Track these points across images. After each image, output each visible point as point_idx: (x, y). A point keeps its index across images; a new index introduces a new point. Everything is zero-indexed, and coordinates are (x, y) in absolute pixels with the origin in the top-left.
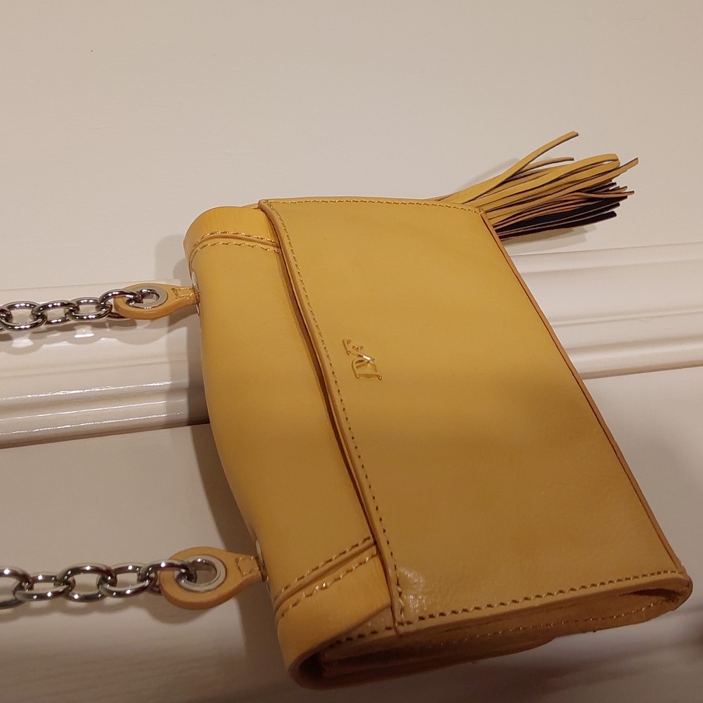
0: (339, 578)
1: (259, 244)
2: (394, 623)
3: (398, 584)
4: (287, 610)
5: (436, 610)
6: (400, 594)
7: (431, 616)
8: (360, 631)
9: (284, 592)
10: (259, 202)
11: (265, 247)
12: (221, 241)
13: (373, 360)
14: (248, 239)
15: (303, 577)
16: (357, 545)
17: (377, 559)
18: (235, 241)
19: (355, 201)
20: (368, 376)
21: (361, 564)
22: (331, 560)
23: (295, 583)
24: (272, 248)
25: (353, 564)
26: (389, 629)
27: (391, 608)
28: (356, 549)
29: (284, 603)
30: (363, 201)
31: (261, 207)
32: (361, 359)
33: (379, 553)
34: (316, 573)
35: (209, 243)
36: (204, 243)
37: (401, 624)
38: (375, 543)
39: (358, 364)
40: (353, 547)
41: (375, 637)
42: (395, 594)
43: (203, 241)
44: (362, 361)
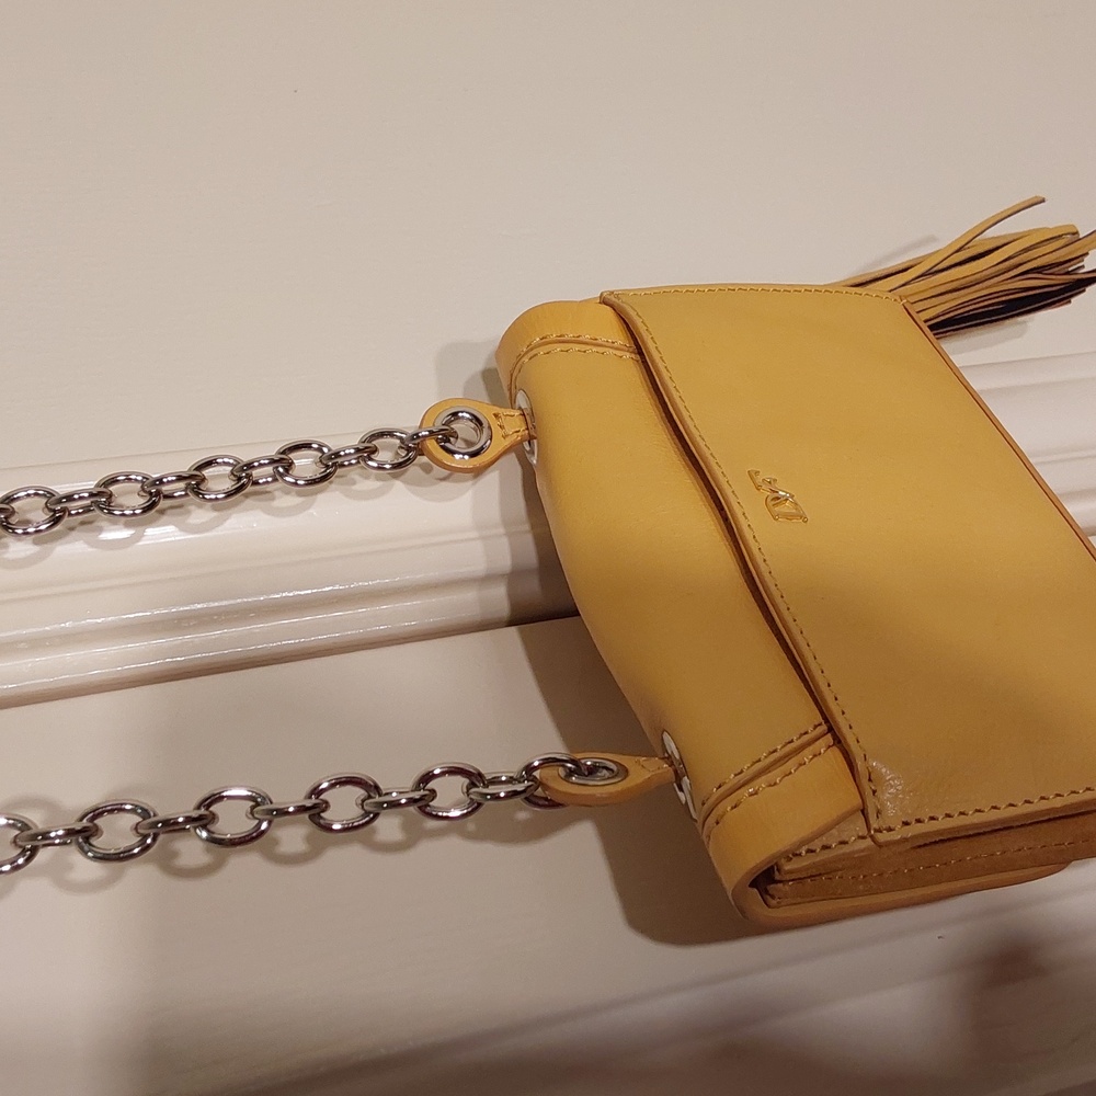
0: (790, 773)
1: (611, 351)
2: (869, 830)
3: (870, 780)
4: (725, 813)
5: (925, 814)
6: (874, 792)
7: (918, 821)
8: (824, 840)
9: (717, 793)
10: (602, 294)
11: (619, 353)
12: (559, 348)
13: (792, 497)
14: (594, 343)
15: (742, 772)
16: (806, 733)
17: (836, 751)
18: (577, 347)
19: (731, 289)
20: (789, 517)
21: (815, 756)
22: (775, 751)
23: (732, 780)
24: (628, 355)
25: (807, 754)
26: (863, 838)
27: (863, 811)
28: (806, 738)
29: (719, 806)
30: (742, 288)
31: (604, 301)
32: (776, 495)
33: (838, 741)
34: (758, 766)
35: (541, 351)
36: (534, 352)
37: (879, 831)
38: (830, 729)
39: (773, 502)
40: (801, 735)
41: (846, 849)
42: (868, 792)
43: (532, 349)
44: (778, 498)
